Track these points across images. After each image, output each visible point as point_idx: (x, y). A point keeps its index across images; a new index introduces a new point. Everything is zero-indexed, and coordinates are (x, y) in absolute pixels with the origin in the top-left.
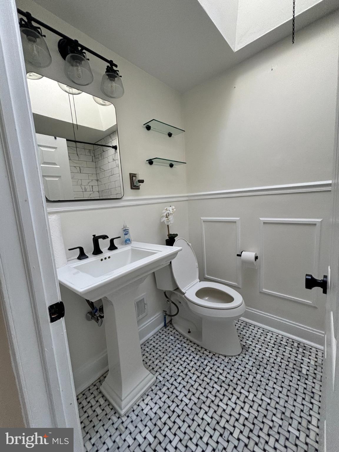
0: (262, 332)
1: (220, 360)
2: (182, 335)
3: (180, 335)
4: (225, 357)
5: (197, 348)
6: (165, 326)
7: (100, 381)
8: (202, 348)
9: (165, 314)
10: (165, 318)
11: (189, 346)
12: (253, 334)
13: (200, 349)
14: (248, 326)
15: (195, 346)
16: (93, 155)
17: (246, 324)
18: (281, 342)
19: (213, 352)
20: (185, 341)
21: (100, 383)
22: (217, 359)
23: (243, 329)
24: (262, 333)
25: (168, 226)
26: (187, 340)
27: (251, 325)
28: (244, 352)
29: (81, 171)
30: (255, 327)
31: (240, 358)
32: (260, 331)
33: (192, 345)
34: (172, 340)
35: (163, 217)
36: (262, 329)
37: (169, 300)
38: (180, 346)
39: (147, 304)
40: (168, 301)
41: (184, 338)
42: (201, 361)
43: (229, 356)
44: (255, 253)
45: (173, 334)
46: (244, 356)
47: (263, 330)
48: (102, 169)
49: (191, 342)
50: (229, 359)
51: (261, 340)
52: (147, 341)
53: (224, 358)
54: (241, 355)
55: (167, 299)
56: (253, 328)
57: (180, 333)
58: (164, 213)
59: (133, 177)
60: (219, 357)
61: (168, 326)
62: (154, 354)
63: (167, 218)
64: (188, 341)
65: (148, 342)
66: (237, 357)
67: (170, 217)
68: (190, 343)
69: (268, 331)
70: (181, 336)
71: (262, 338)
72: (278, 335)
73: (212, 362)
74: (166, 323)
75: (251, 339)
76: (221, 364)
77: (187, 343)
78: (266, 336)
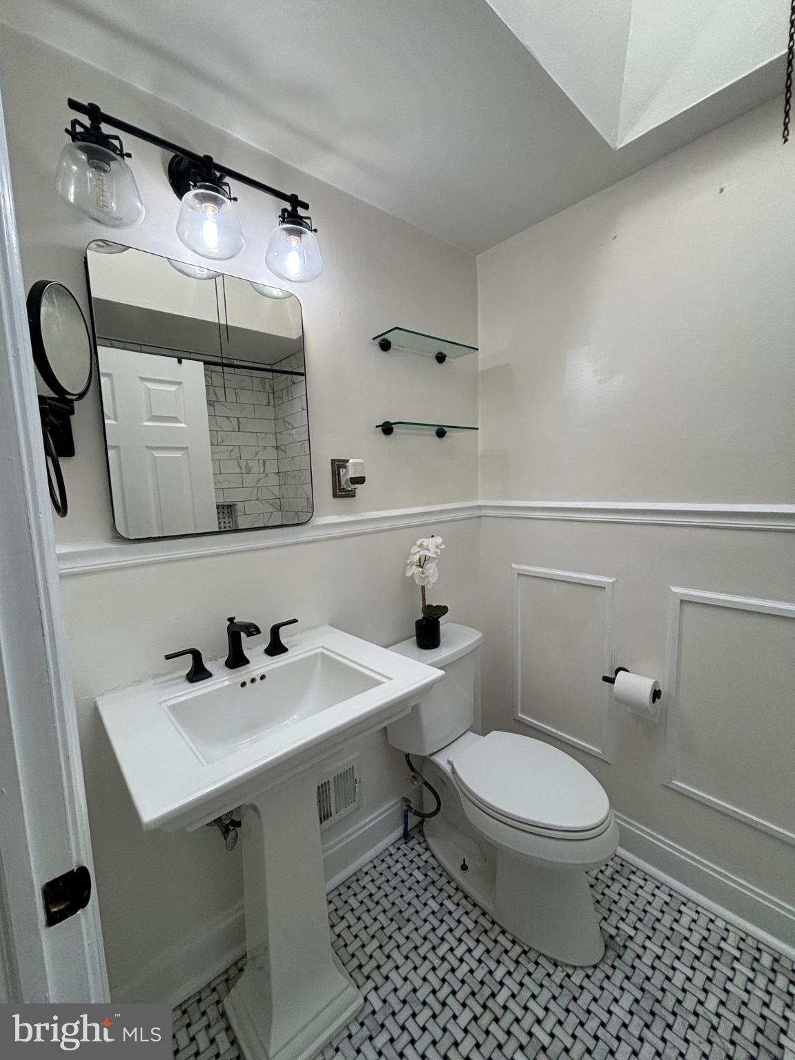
0: (668, 899)
1: (539, 974)
2: (444, 870)
3: (439, 871)
4: (556, 965)
5: (482, 920)
6: (406, 836)
7: (227, 980)
8: (493, 923)
9: (406, 808)
10: (406, 816)
11: (461, 911)
12: (640, 904)
13: (488, 925)
14: (626, 871)
15: (475, 914)
16: (270, 391)
17: (622, 865)
18: (723, 945)
19: (522, 943)
20: (452, 892)
21: (227, 985)
22: (531, 967)
23: (613, 879)
24: (666, 903)
25: (423, 588)
26: (457, 889)
27: (634, 870)
28: (608, 958)
29: (241, 426)
30: (645, 880)
31: (598, 976)
32: (662, 896)
33: (470, 907)
34: (418, 882)
35: (412, 564)
36: (667, 890)
37: (418, 777)
38: (436, 907)
39: (360, 781)
40: (413, 777)
41: (449, 882)
42: (488, 966)
43: (567, 965)
44: (653, 681)
45: (421, 864)
46: (610, 972)
47: (671, 896)
48: (289, 424)
49: (466, 897)
50: (564, 974)
51: (663, 929)
52: (355, 874)
53: (551, 969)
54: (601, 966)
55: (413, 774)
56: (642, 883)
57: (440, 865)
58: (415, 554)
59: (339, 467)
60: (537, 963)
61: (413, 837)
62: (367, 919)
63: (421, 569)
64: (460, 894)
65: (358, 880)
66: (590, 972)
67: (428, 566)
68: (463, 902)
69: (685, 901)
70: (441, 875)
71: (667, 920)
72: (713, 917)
73: (517, 977)
74: (409, 830)
75: (632, 918)
76: (541, 986)
77: (456, 899)
78: (677, 916)
